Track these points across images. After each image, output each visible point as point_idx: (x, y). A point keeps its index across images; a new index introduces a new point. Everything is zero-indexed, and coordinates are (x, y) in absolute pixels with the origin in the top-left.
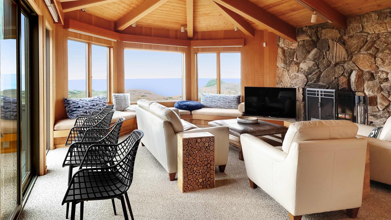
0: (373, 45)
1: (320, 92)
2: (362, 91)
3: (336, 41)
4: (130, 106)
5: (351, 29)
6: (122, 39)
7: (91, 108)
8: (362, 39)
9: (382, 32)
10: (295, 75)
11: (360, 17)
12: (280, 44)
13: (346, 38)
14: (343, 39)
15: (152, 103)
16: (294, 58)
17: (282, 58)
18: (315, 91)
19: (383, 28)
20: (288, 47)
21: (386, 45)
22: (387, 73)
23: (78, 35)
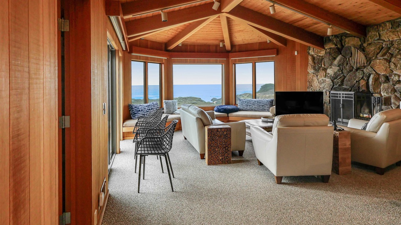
0: (387, 51)
1: (341, 94)
2: (379, 92)
3: (357, 48)
4: (178, 110)
5: (370, 37)
6: (171, 56)
7: (148, 112)
8: (378, 46)
9: (395, 39)
10: (323, 80)
11: (377, 26)
12: (310, 52)
13: (365, 45)
14: (363, 46)
15: (191, 106)
16: (322, 65)
17: (312, 64)
18: (337, 94)
19: (396, 35)
20: (317, 54)
21: (398, 50)
22: (399, 76)
23: (138, 57)
